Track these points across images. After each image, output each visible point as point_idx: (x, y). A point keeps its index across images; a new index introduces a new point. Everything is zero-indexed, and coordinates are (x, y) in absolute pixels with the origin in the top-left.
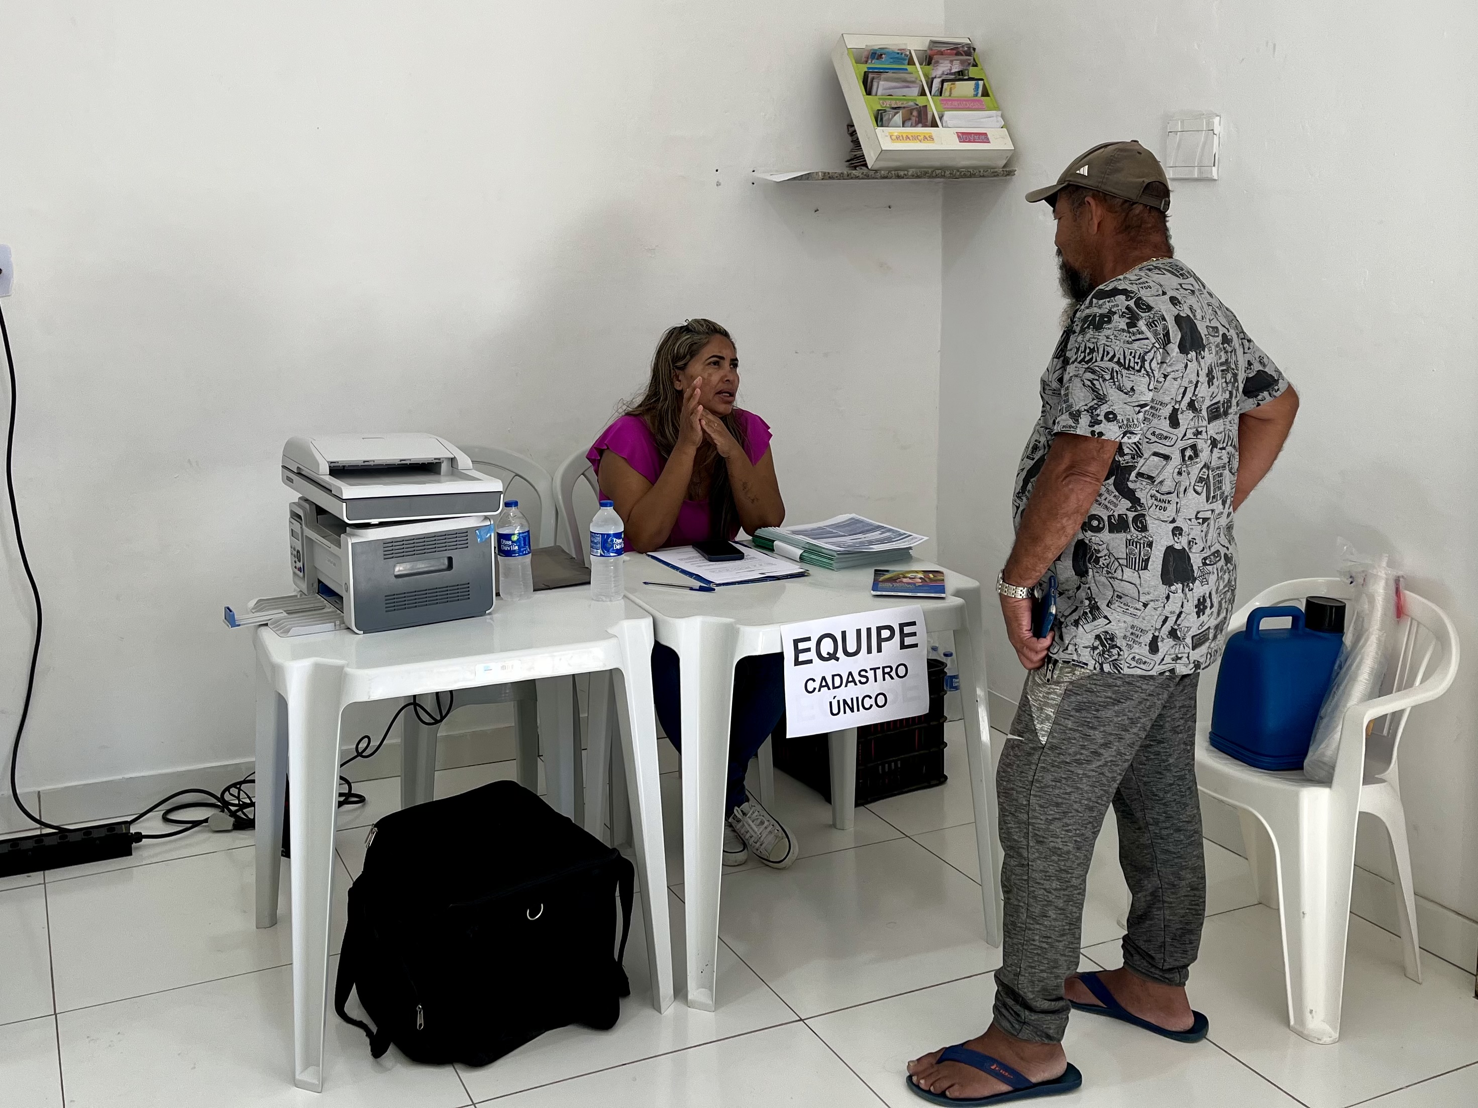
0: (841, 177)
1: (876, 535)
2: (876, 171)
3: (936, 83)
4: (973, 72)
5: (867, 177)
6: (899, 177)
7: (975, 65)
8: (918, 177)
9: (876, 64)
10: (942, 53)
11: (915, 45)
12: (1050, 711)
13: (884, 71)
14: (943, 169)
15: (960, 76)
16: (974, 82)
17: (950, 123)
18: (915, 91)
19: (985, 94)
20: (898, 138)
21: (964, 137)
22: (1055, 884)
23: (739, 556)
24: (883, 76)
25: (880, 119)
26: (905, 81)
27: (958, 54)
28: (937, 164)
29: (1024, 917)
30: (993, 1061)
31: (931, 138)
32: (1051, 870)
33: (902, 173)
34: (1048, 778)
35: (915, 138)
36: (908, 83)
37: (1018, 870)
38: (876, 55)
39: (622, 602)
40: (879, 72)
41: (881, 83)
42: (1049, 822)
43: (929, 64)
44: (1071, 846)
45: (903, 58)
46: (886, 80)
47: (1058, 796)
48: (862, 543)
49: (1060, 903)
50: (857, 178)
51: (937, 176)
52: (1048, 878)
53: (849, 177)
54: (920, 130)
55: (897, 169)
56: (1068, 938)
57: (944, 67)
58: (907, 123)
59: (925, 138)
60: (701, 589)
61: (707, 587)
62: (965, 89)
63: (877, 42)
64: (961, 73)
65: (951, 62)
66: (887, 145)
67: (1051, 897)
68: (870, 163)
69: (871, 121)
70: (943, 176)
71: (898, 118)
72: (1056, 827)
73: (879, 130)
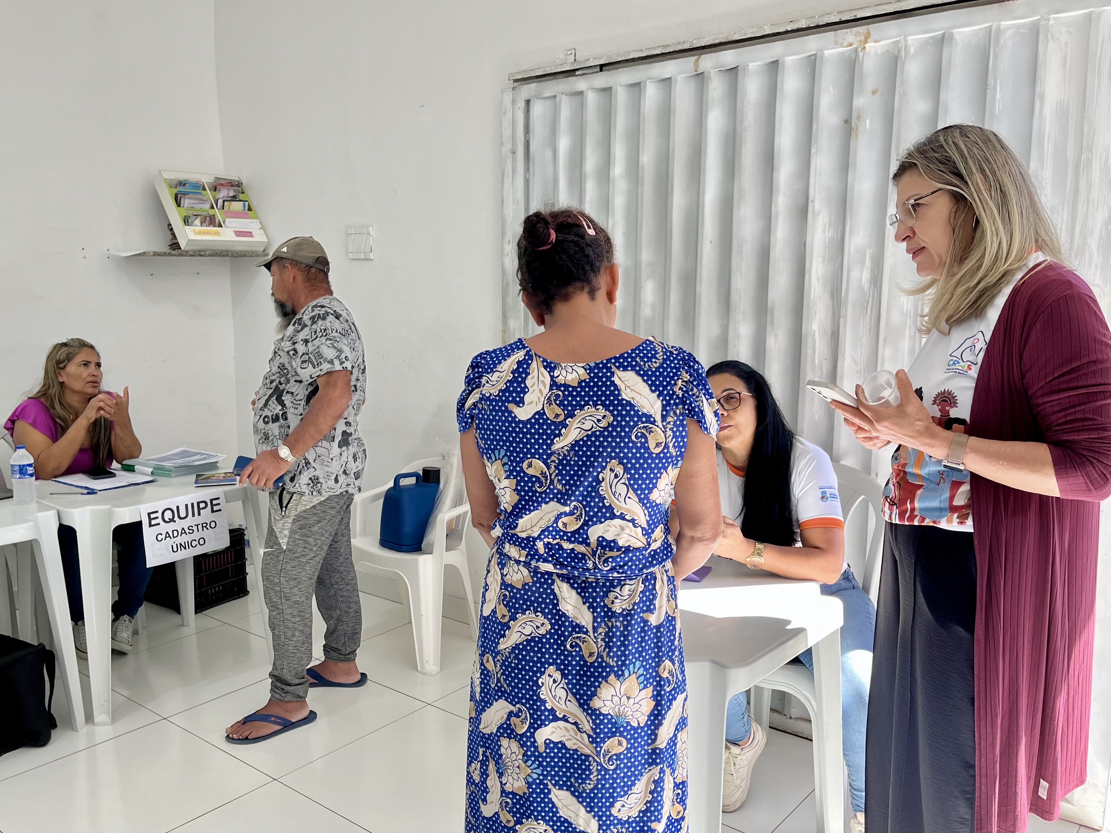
0: (165, 254)
1: (198, 457)
2: (187, 252)
3: (220, 202)
4: (241, 196)
5: (181, 255)
6: (200, 255)
7: (243, 193)
8: (212, 256)
9: (181, 189)
10: (222, 185)
11: (206, 179)
12: (286, 532)
13: (188, 193)
14: (227, 251)
15: (234, 198)
16: (242, 203)
17: (229, 225)
18: (207, 206)
19: (250, 209)
20: (198, 233)
21: (238, 233)
22: (298, 619)
23: (113, 475)
24: (187, 196)
25: (186, 221)
26: (201, 200)
27: (232, 186)
28: (224, 248)
29: (283, 639)
30: (272, 716)
31: (218, 234)
32: (295, 613)
33: (202, 253)
34: (289, 567)
35: (209, 233)
36: (203, 201)
37: (278, 617)
38: (182, 183)
39: (36, 504)
40: (184, 194)
41: (186, 200)
42: (291, 589)
43: (215, 190)
44: (304, 598)
45: (199, 187)
46: (190, 198)
47: (295, 575)
48: (189, 462)
49: (301, 628)
50: (175, 255)
51: (224, 256)
52: (294, 617)
53: (170, 254)
54: (211, 228)
55: (200, 251)
56: (306, 645)
57: (224, 193)
58: (204, 224)
59: (215, 233)
60: (88, 493)
61: (92, 492)
62: (237, 206)
63: (183, 177)
64: (234, 197)
65: (228, 190)
66: (192, 236)
67: (296, 626)
68: (182, 247)
69: (181, 223)
70: (228, 256)
71: (197, 222)
72: (295, 590)
73: (187, 227)
